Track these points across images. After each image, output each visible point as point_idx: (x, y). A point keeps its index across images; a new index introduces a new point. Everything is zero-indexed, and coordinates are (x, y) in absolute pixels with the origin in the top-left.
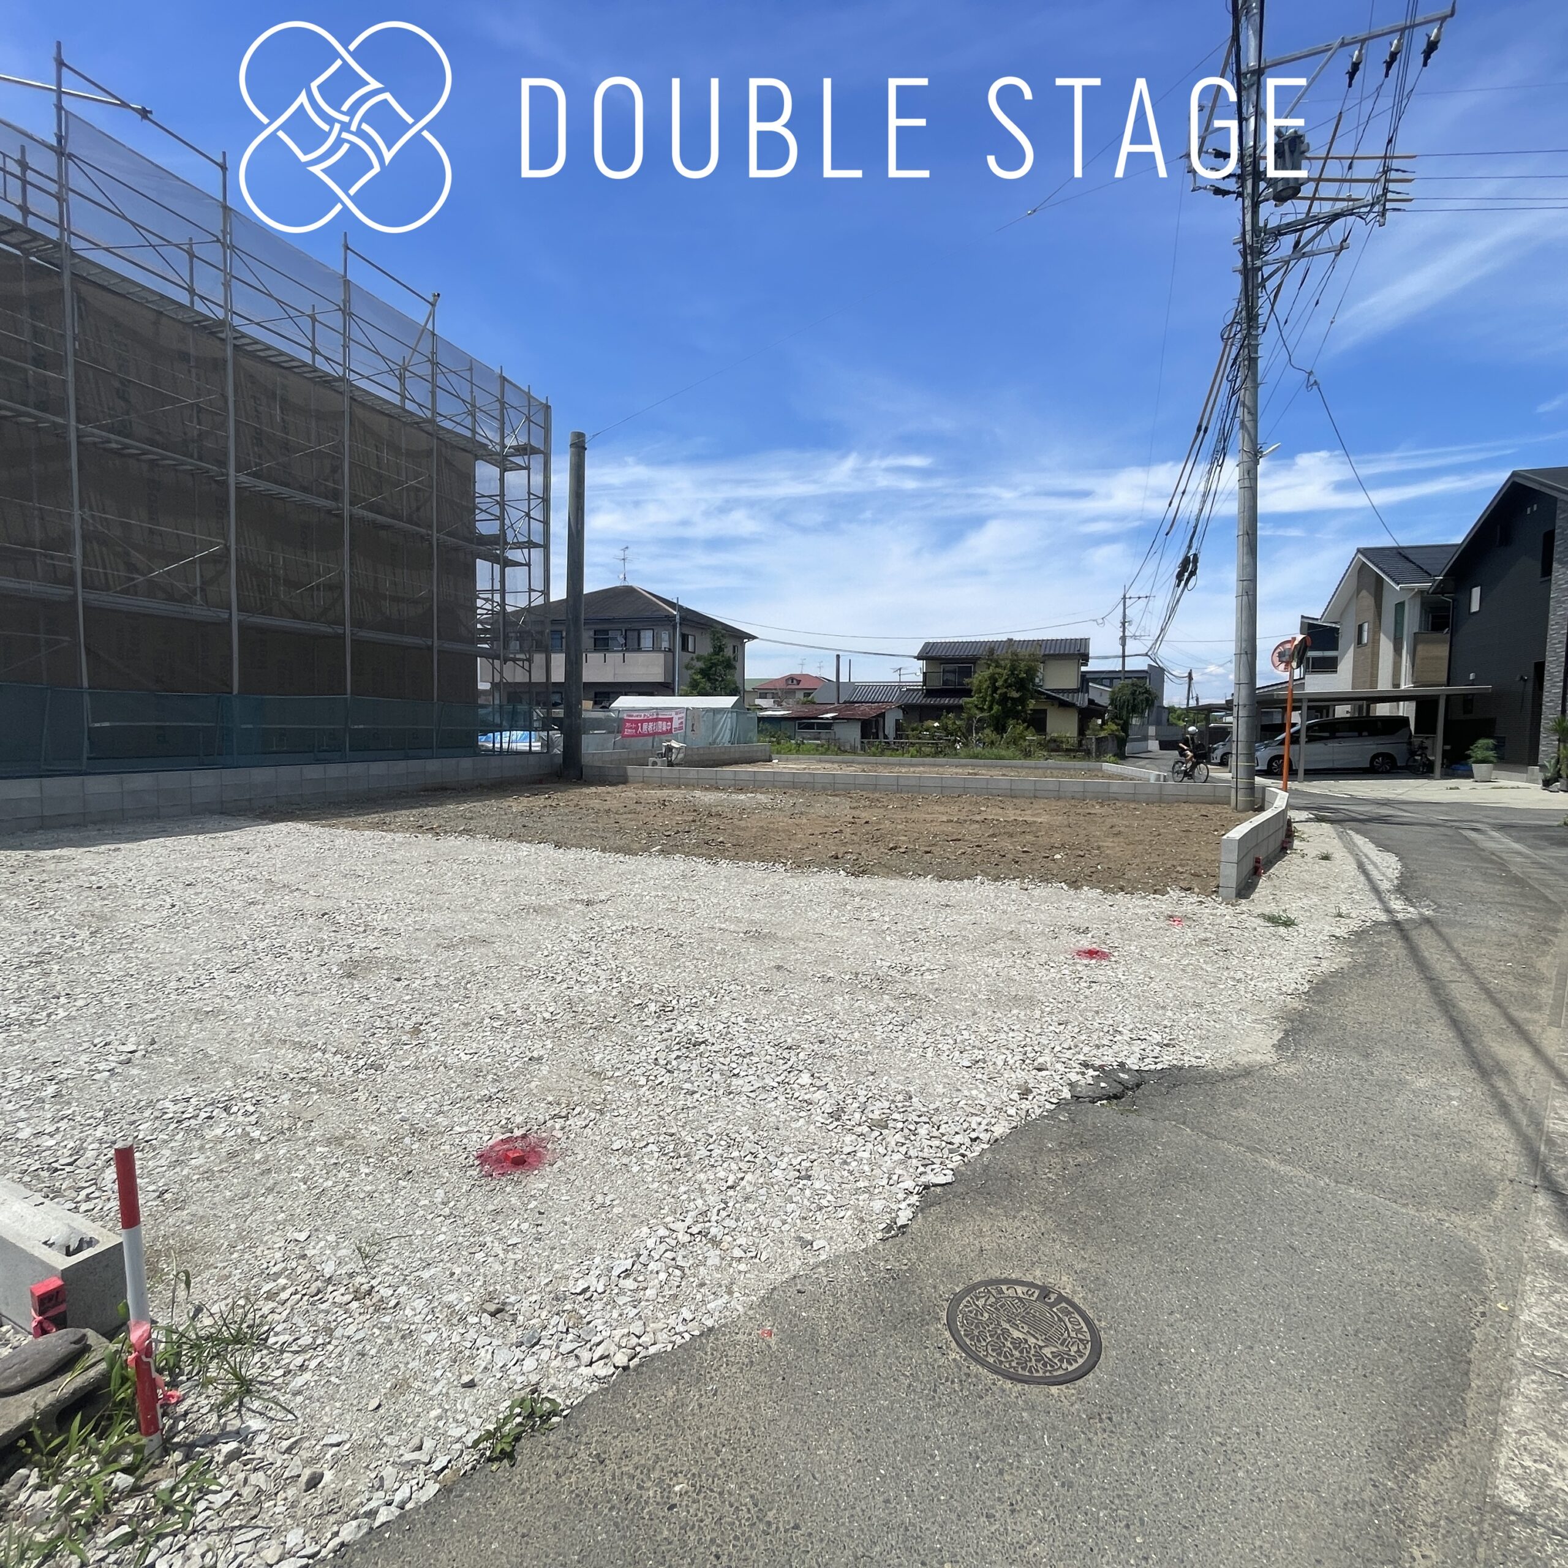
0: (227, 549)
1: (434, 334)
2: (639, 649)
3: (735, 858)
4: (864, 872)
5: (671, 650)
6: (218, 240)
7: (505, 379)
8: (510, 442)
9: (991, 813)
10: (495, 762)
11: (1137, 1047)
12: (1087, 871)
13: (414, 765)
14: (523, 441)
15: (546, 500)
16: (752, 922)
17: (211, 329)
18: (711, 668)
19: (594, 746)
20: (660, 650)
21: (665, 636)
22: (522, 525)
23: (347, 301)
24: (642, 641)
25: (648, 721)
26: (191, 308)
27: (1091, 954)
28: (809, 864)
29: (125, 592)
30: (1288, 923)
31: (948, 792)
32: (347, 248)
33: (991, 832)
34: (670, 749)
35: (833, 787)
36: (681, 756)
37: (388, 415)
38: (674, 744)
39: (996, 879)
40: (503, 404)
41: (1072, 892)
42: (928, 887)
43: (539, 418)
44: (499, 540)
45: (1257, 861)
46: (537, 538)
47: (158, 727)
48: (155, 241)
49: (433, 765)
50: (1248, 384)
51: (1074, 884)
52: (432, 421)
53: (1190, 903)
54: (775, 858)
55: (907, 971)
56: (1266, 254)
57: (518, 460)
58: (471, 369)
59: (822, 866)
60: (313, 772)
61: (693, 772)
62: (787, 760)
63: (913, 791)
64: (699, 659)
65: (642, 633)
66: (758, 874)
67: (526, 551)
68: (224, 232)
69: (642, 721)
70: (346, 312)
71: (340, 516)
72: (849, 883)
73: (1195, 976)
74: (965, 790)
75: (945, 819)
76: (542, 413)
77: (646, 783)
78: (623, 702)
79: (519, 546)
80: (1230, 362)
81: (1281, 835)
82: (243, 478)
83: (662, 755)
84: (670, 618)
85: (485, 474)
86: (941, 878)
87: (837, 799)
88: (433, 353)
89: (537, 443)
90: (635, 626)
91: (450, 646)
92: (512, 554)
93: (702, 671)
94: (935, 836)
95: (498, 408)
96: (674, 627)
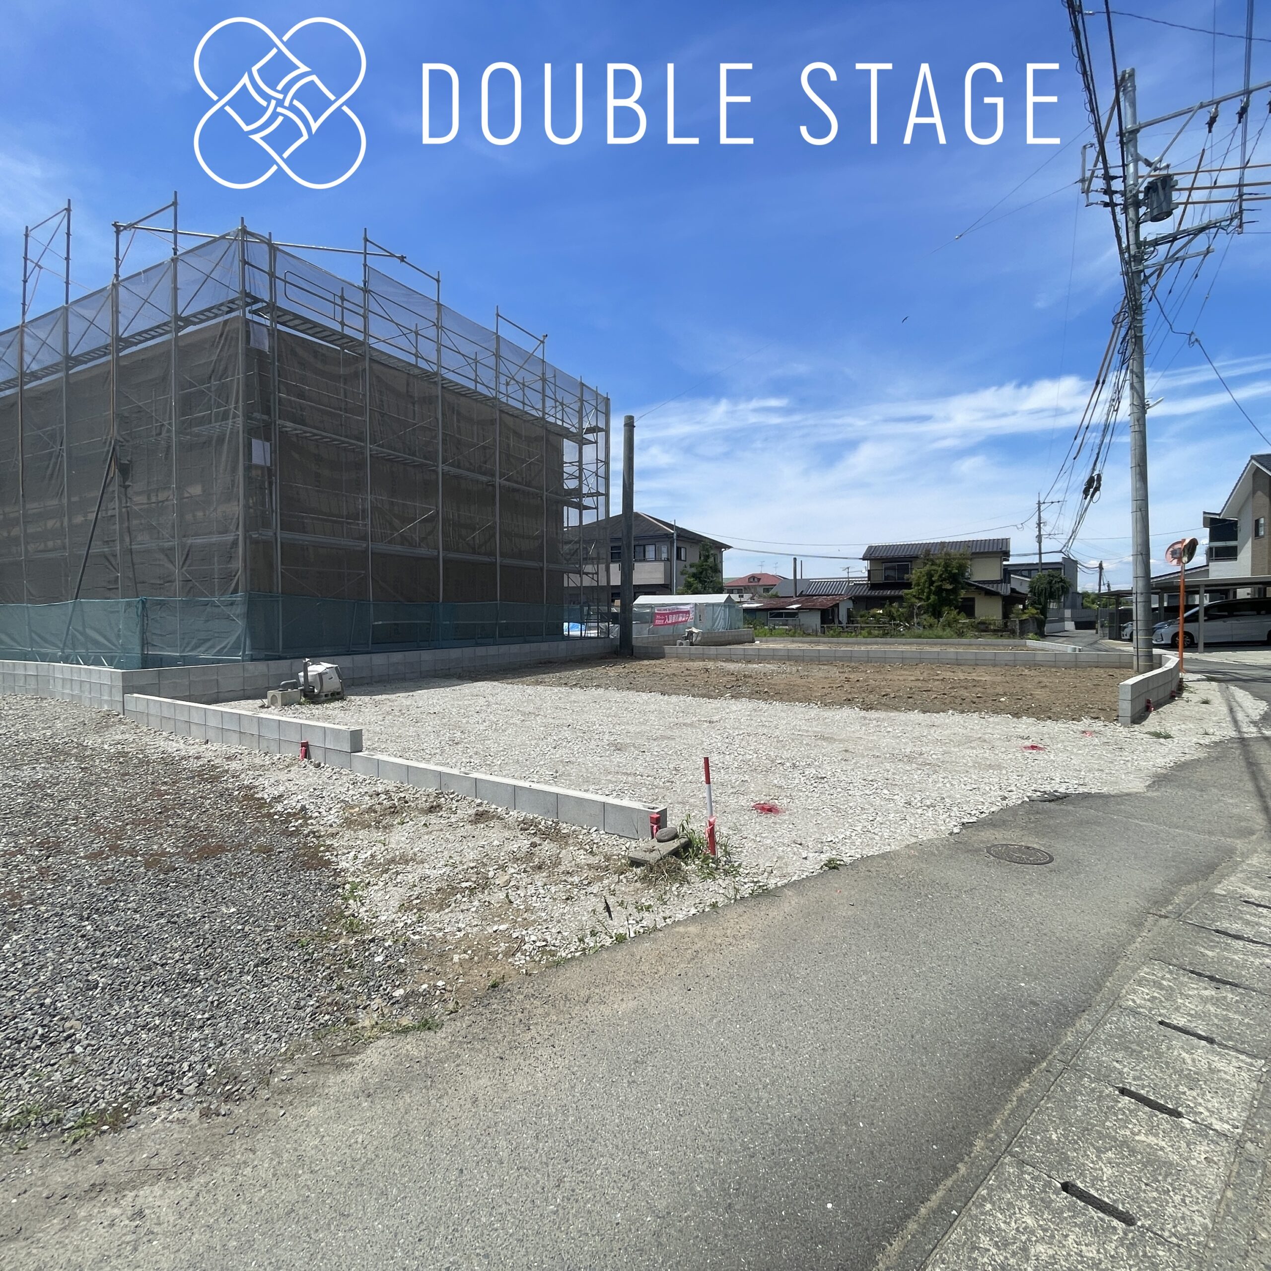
0: (438, 512)
1: (543, 361)
2: (644, 560)
3: (781, 700)
4: (871, 708)
5: (668, 560)
6: (435, 325)
7: (583, 385)
8: (586, 425)
9: (948, 675)
11: (1064, 786)
12: (1025, 707)
13: (534, 647)
14: (594, 424)
15: (607, 463)
16: (815, 732)
17: (429, 377)
18: (701, 573)
19: (640, 633)
20: (661, 560)
21: (664, 549)
22: (592, 480)
23: (498, 349)
24: (647, 554)
25: (672, 613)
26: (416, 366)
27: (1033, 747)
28: (833, 704)
29: (390, 542)
30: (1168, 737)
31: (905, 662)
32: (498, 315)
33: (950, 686)
34: (691, 633)
35: (818, 659)
36: (699, 638)
37: (512, 415)
38: (695, 630)
39: (962, 712)
40: (582, 400)
41: (1015, 720)
42: (916, 716)
43: (602, 407)
44: (578, 492)
45: (1148, 701)
46: (602, 490)
47: (395, 624)
48: (405, 331)
49: (544, 646)
50: (1135, 356)
51: (1016, 715)
52: (543, 418)
53: (1098, 725)
54: (807, 700)
55: (921, 754)
56: (1146, 260)
57: (590, 437)
59: (841, 705)
60: (481, 651)
61: (713, 650)
62: (767, 642)
63: (882, 661)
64: (691, 566)
65: (647, 548)
67: (595, 498)
68: (438, 319)
69: (667, 614)
70: (497, 356)
71: (494, 486)
72: (863, 713)
73: (1100, 758)
74: (921, 661)
75: (913, 678)
76: (603, 404)
77: (679, 658)
78: (642, 600)
79: (591, 495)
80: (1120, 340)
81: (1174, 686)
82: (446, 468)
83: (686, 638)
84: (669, 536)
85: (569, 450)
86: (924, 712)
87: (826, 667)
88: (543, 374)
89: (602, 425)
90: (641, 542)
91: (552, 566)
92: (587, 501)
93: (694, 575)
94: (911, 688)
95: (579, 404)
96: (672, 543)
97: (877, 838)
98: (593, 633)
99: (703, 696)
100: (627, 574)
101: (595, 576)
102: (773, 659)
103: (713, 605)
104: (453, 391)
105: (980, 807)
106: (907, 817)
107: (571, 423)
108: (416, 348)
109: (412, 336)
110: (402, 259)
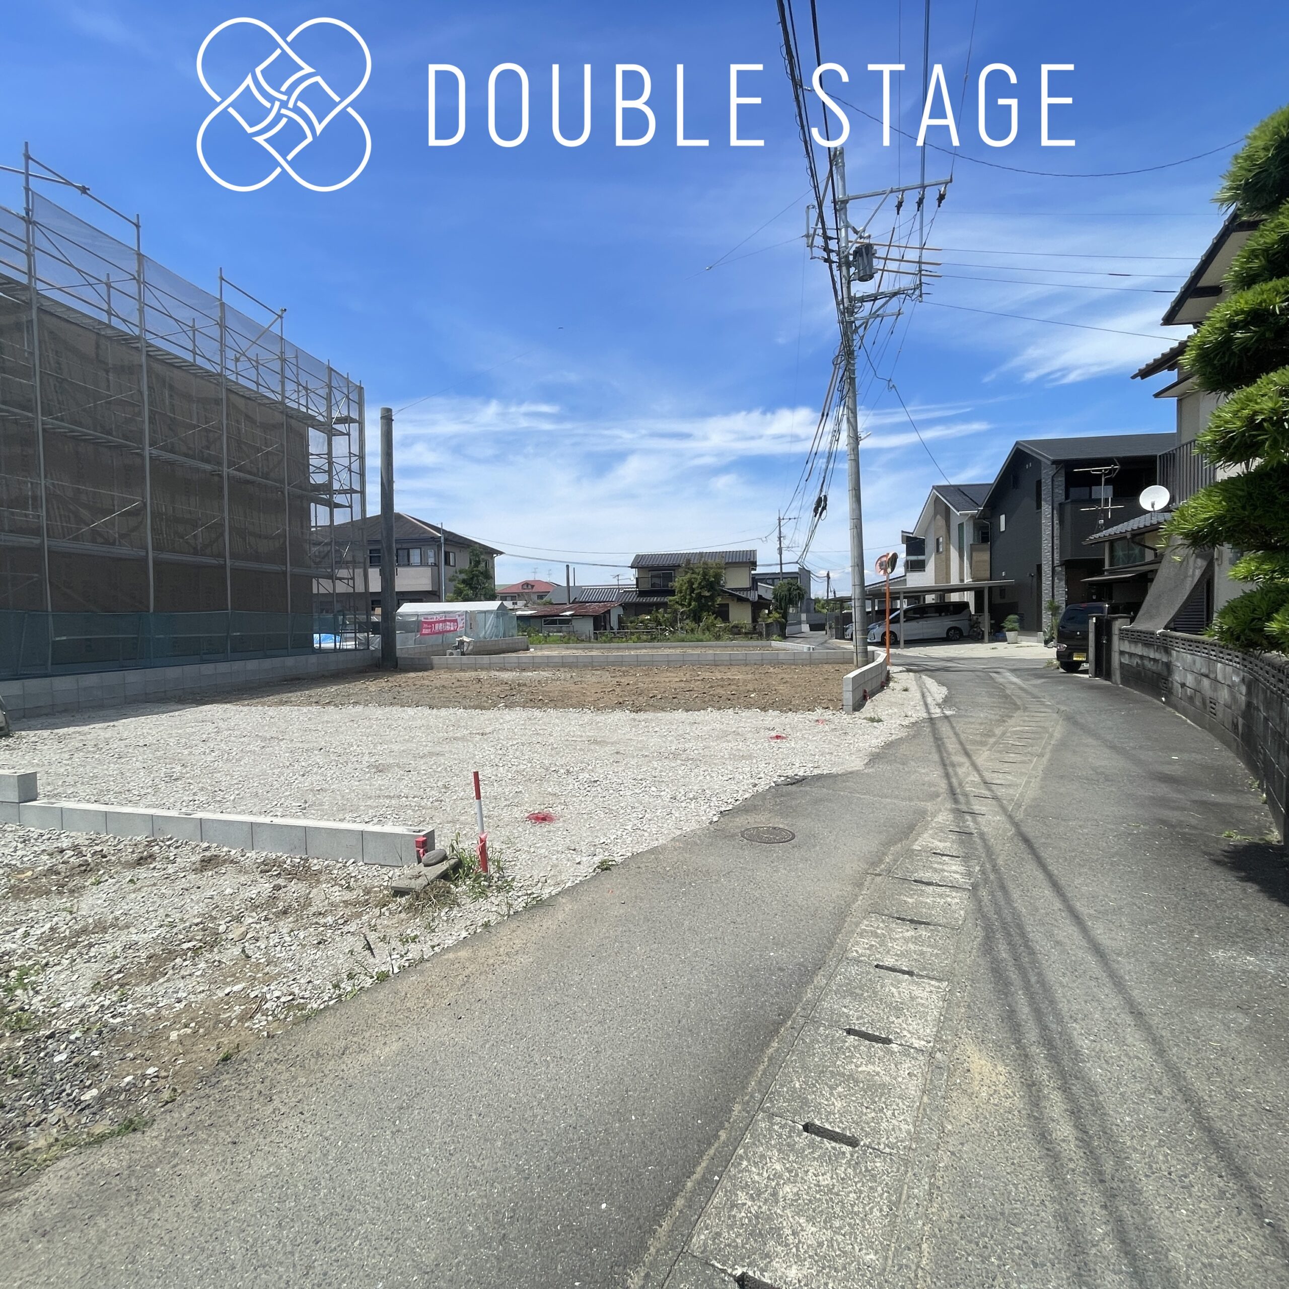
0: (145, 504)
1: (282, 339)
2: (408, 564)
3: (555, 707)
4: (640, 710)
5: (436, 565)
6: (135, 279)
7: (332, 369)
8: (335, 415)
9: (707, 675)
10: (333, 657)
11: (802, 769)
12: (771, 702)
13: (276, 662)
14: (345, 414)
15: (362, 457)
16: (588, 736)
17: (125, 340)
18: (472, 578)
19: (405, 644)
20: (427, 565)
21: (431, 553)
22: (344, 475)
23: (223, 318)
24: (411, 558)
25: (439, 622)
26: (109, 326)
27: (778, 737)
28: (605, 707)
29: (75, 539)
30: (879, 721)
31: (672, 664)
32: (222, 279)
33: (709, 685)
34: (462, 643)
35: (591, 665)
36: (471, 648)
37: (243, 396)
38: (466, 639)
39: (720, 709)
40: (330, 387)
41: (763, 713)
42: (680, 715)
43: (354, 396)
44: (327, 488)
45: (865, 691)
46: (357, 487)
47: (86, 640)
48: (92, 281)
49: (290, 661)
50: (850, 394)
51: (764, 709)
52: (282, 403)
53: (828, 714)
54: (580, 705)
55: (685, 751)
56: (856, 313)
57: (340, 427)
59: (613, 709)
60: (208, 669)
61: (486, 659)
62: (541, 649)
63: (649, 665)
64: (461, 572)
65: (411, 551)
66: (576, 715)
67: (348, 495)
68: (139, 272)
69: (435, 623)
70: (222, 325)
71: (221, 476)
72: (633, 715)
73: (830, 743)
74: (684, 662)
76: (356, 391)
77: (449, 668)
78: (407, 608)
79: (343, 492)
80: (839, 379)
81: (883, 678)
82: (155, 452)
83: (457, 648)
84: (435, 539)
85: (316, 441)
86: (687, 711)
87: (599, 672)
88: (282, 353)
89: (354, 415)
90: (405, 546)
91: (297, 570)
92: (338, 499)
93: (464, 581)
94: (675, 689)
95: (327, 391)
96: (439, 547)
97: (646, 834)
98: (350, 645)
99: (475, 707)
100: (388, 579)
101: (351, 582)
102: (548, 666)
103: (485, 612)
104: (163, 362)
105: (735, 795)
106: (673, 811)
107: (317, 410)
108: (109, 304)
109: (102, 289)
110: (83, 190)
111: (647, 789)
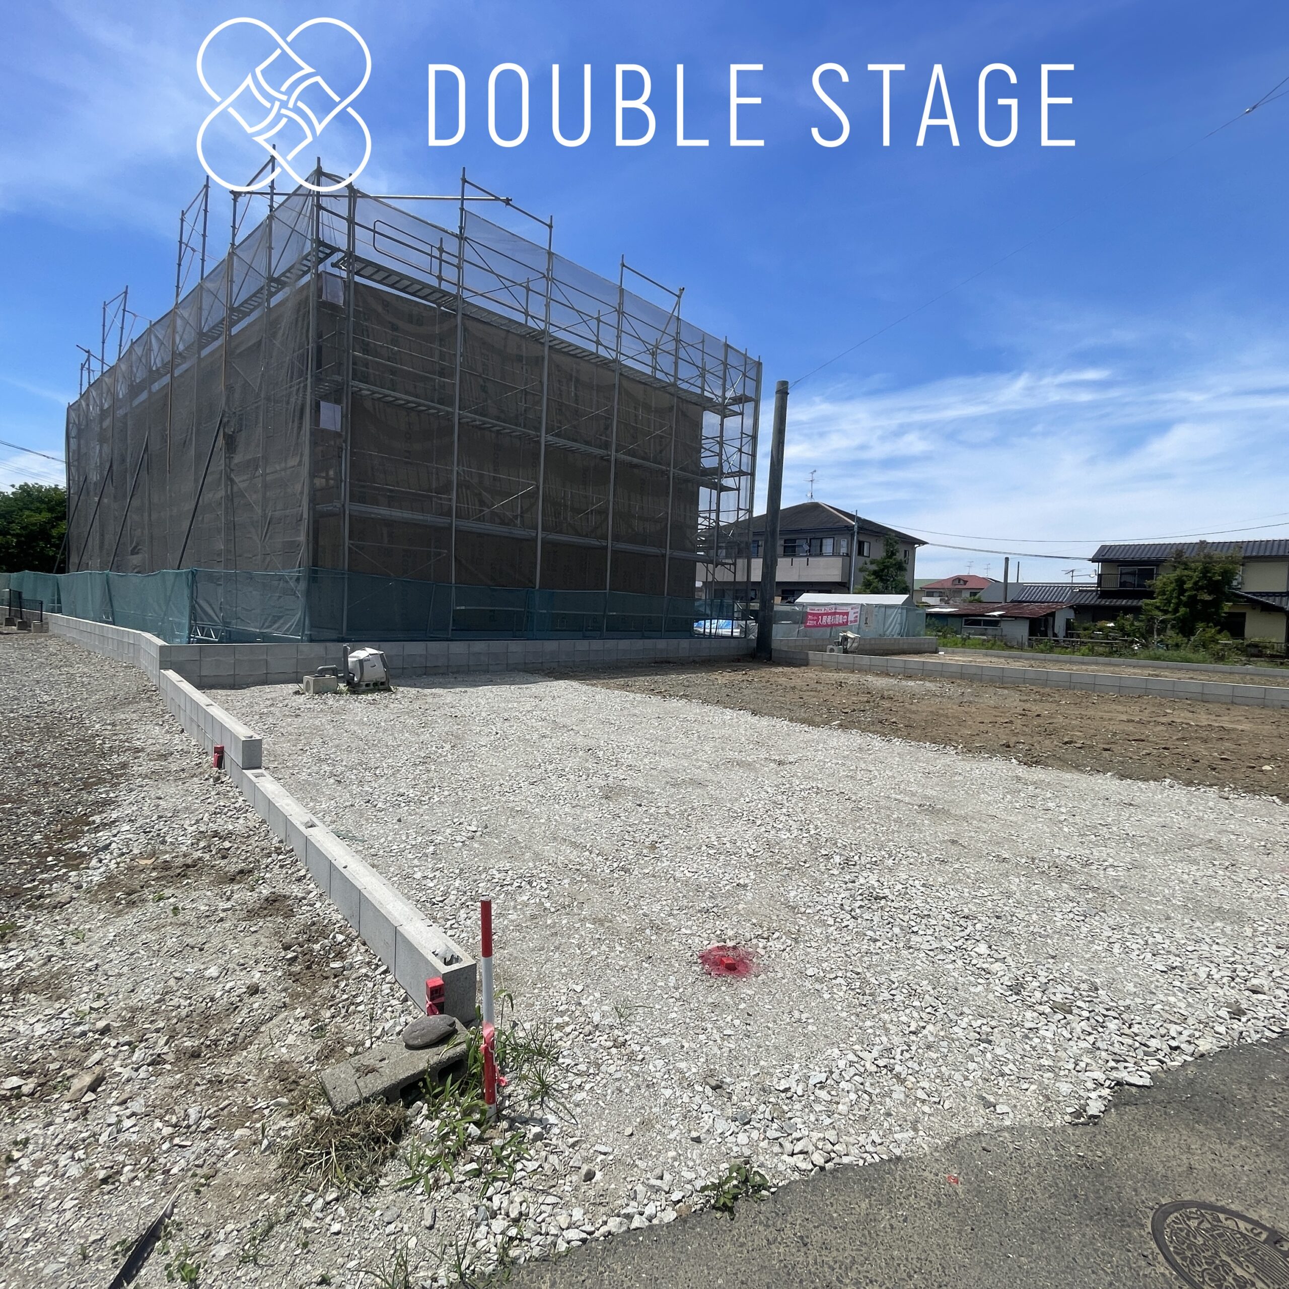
0: (538, 487)
1: (678, 319)
2: (821, 554)
3: (907, 737)
4: (1037, 763)
5: (848, 555)
6: (544, 276)
7: (728, 346)
8: (729, 394)
9: (1181, 716)
10: (705, 643)
13: (649, 643)
14: (740, 392)
15: (754, 438)
16: (926, 797)
17: (536, 337)
18: (883, 570)
19: (783, 635)
20: (838, 555)
21: (844, 543)
22: (735, 459)
23: (621, 304)
24: (824, 548)
25: (827, 614)
26: (526, 325)
28: (980, 750)
29: (479, 519)
31: (1127, 692)
32: (623, 265)
33: (1180, 735)
34: (846, 638)
35: (1000, 680)
36: (855, 645)
37: (644, 383)
38: (850, 635)
39: (1189, 783)
40: (725, 364)
42: (1107, 784)
43: (752, 374)
44: (718, 472)
46: (746, 468)
47: (491, 611)
48: (508, 284)
49: (661, 644)
52: (674, 385)
54: (944, 741)
55: (1087, 864)
57: (735, 408)
58: (703, 342)
59: (993, 753)
60: (582, 645)
61: (866, 659)
62: (953, 653)
63: (1089, 689)
64: (872, 563)
65: (824, 541)
66: (930, 754)
67: (737, 479)
68: (548, 270)
69: (822, 614)
70: (620, 312)
71: (609, 461)
72: (1021, 770)
74: (1147, 692)
75: (1124, 717)
76: (755, 369)
77: (824, 666)
78: (806, 598)
79: (732, 475)
82: (550, 438)
83: (839, 644)
84: (849, 528)
85: (710, 420)
86: (1122, 777)
87: (1006, 692)
88: (678, 333)
89: (750, 393)
90: (819, 535)
91: (678, 554)
92: (729, 482)
93: (875, 573)
94: (1115, 734)
95: (721, 367)
96: (853, 535)
99: (803, 721)
100: (769, 569)
101: (733, 568)
102: (942, 676)
103: (887, 607)
104: (567, 354)
107: (713, 392)
109: (520, 292)
110: (507, 202)
111: (969, 945)
